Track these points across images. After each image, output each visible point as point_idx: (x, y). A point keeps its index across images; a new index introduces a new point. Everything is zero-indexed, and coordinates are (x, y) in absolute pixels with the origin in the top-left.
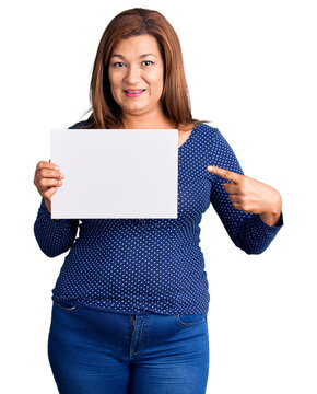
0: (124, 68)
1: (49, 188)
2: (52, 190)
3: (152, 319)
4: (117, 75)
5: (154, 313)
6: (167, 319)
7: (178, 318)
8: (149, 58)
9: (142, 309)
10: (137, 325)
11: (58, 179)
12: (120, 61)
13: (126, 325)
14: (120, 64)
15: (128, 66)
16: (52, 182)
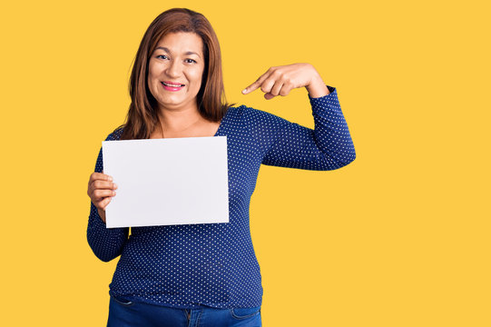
0: (166, 61)
1: (103, 198)
2: (106, 200)
3: (206, 313)
4: (158, 67)
5: (208, 307)
6: (222, 312)
7: (231, 311)
8: (192, 57)
9: (196, 304)
10: (192, 319)
11: (111, 189)
12: (164, 54)
13: (181, 319)
14: (163, 57)
15: (172, 60)
16: (106, 193)
